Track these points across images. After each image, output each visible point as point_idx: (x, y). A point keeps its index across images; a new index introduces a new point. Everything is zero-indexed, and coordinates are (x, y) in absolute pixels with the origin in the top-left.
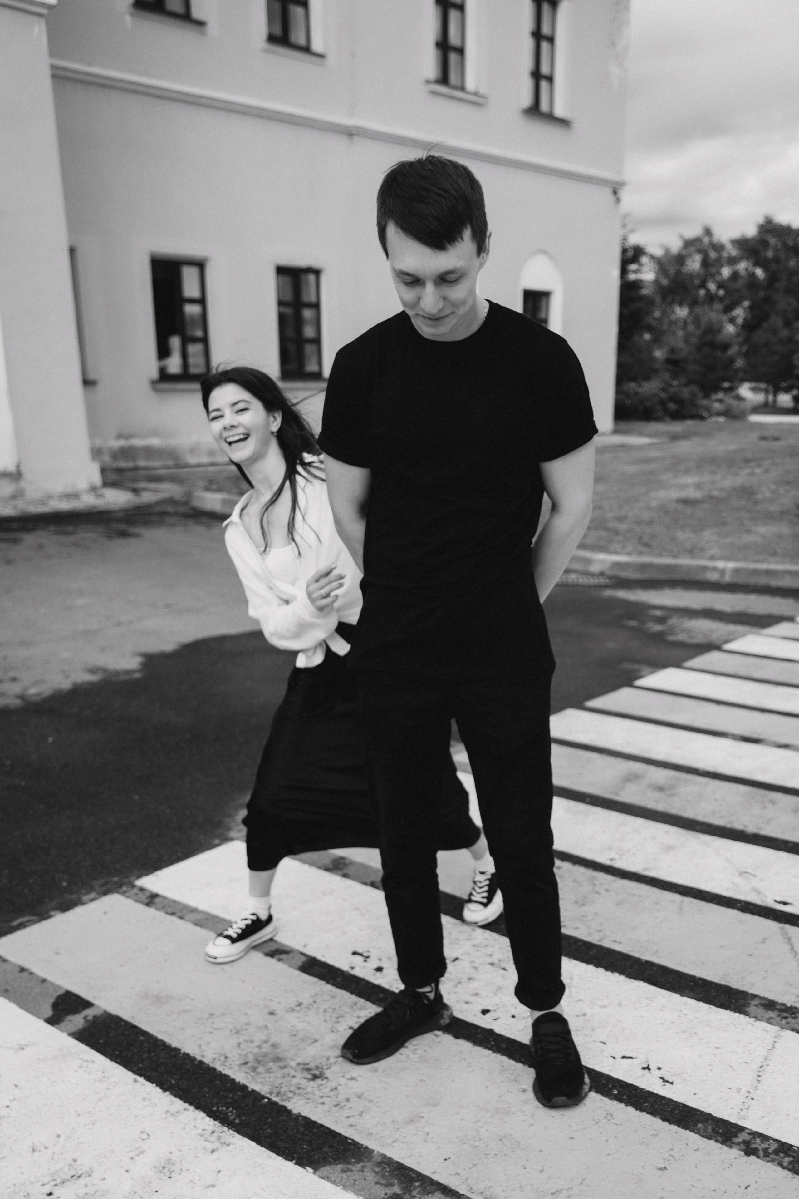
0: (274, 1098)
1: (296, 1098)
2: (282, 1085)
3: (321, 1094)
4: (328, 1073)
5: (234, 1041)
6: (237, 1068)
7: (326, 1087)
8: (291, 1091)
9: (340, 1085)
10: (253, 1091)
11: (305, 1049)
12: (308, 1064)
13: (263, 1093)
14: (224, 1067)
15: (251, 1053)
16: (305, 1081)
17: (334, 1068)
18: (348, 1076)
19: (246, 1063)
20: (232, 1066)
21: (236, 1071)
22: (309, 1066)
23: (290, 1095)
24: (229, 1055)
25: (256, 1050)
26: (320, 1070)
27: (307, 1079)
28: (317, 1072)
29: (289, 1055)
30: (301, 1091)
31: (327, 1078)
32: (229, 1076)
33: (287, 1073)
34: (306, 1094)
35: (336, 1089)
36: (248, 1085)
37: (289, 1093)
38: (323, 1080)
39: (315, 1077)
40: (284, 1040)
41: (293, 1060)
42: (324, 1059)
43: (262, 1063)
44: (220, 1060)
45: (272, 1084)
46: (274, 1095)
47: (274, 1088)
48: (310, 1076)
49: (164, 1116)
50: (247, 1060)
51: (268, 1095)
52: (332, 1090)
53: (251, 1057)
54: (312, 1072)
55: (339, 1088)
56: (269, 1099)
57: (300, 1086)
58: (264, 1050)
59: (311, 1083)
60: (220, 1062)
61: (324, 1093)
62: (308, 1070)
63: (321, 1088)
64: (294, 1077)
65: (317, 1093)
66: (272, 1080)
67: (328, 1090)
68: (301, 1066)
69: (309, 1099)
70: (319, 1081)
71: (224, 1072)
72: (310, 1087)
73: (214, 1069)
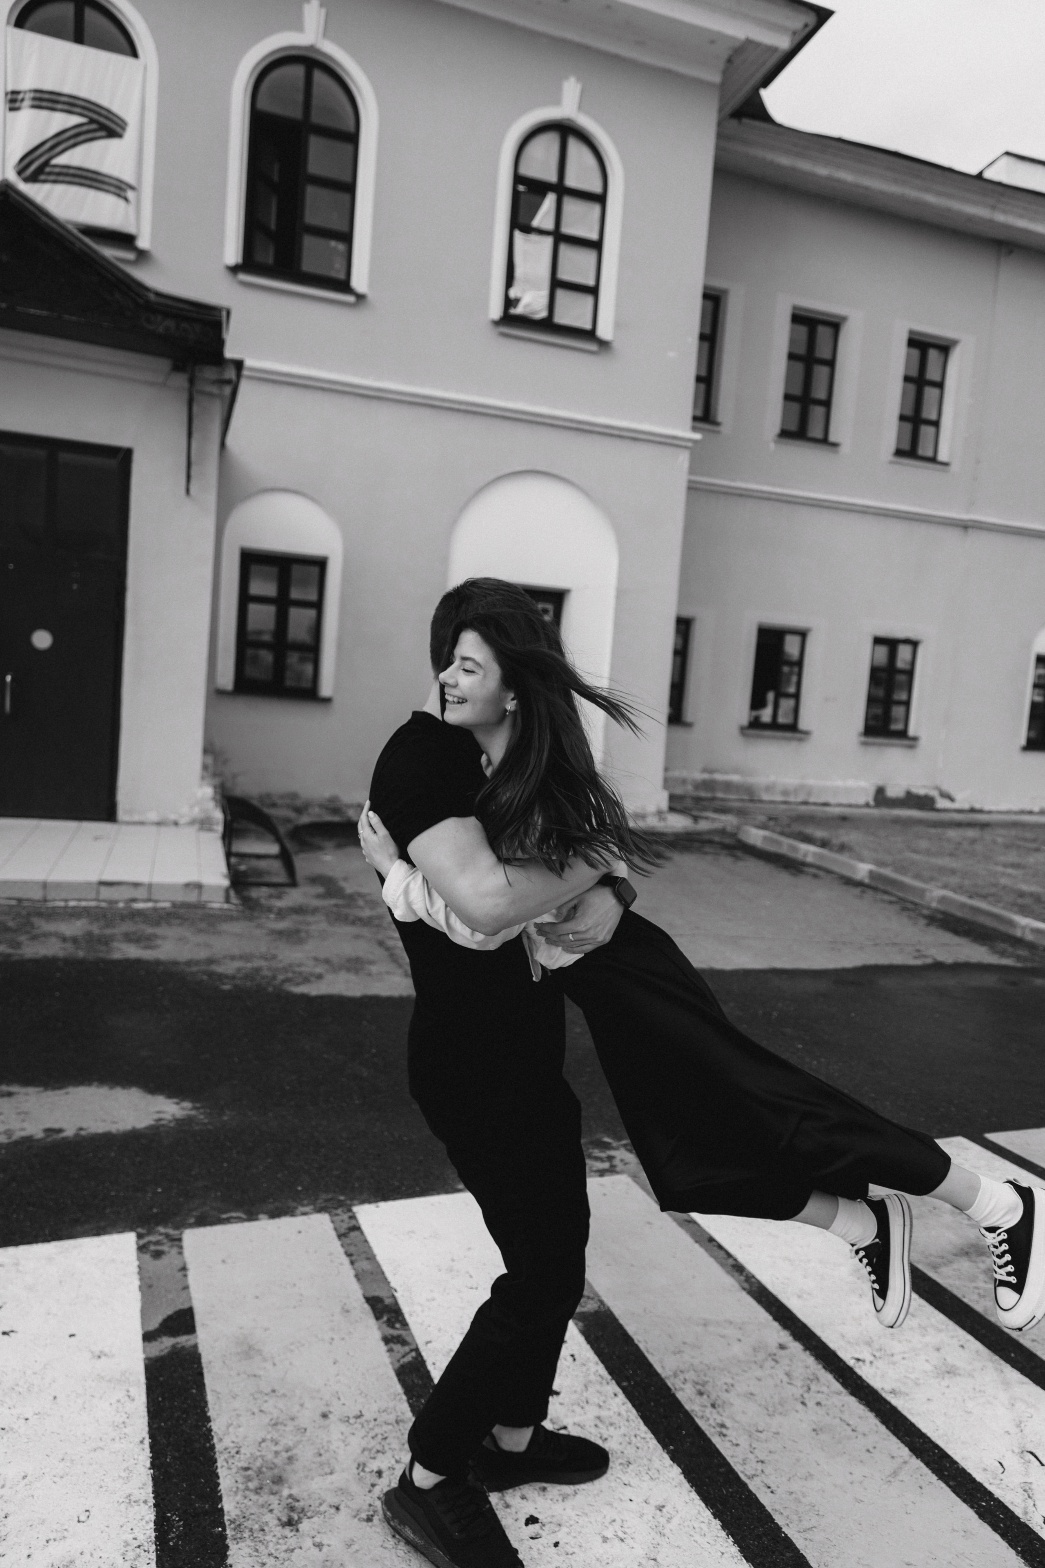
0: (229, 1532)
1: (249, 1542)
2: (252, 1517)
3: (273, 1551)
4: (305, 1526)
5: (262, 1434)
6: (234, 1470)
7: (285, 1544)
8: (251, 1530)
9: (301, 1548)
10: (222, 1509)
11: (312, 1479)
12: (298, 1501)
13: (226, 1518)
14: (225, 1464)
15: (262, 1457)
16: (276, 1522)
17: (315, 1519)
18: (317, 1540)
19: (247, 1469)
20: (233, 1466)
21: (229, 1474)
22: (297, 1504)
23: (246, 1534)
24: (242, 1451)
25: (270, 1456)
26: (301, 1515)
27: (279, 1520)
28: (295, 1517)
29: (293, 1478)
30: (260, 1534)
31: (297, 1530)
32: (218, 1478)
33: (269, 1502)
34: (260, 1541)
35: (292, 1551)
36: (224, 1499)
37: (247, 1531)
38: (292, 1531)
39: (290, 1523)
40: (305, 1454)
41: (290, 1488)
42: (317, 1503)
43: (261, 1476)
44: (230, 1452)
45: (244, 1510)
46: (232, 1526)
47: (241, 1517)
48: (285, 1519)
49: (121, 1500)
50: (251, 1466)
51: (227, 1523)
52: (286, 1551)
53: (258, 1463)
54: (292, 1514)
55: (297, 1551)
56: (224, 1529)
57: (266, 1528)
58: (276, 1461)
59: (279, 1528)
60: (226, 1455)
61: (277, 1550)
62: (292, 1509)
63: (281, 1541)
64: (271, 1511)
65: (271, 1545)
66: (250, 1503)
67: (284, 1547)
68: (290, 1500)
69: (257, 1551)
70: (287, 1531)
71: (219, 1470)
72: (272, 1534)
73: (216, 1461)
